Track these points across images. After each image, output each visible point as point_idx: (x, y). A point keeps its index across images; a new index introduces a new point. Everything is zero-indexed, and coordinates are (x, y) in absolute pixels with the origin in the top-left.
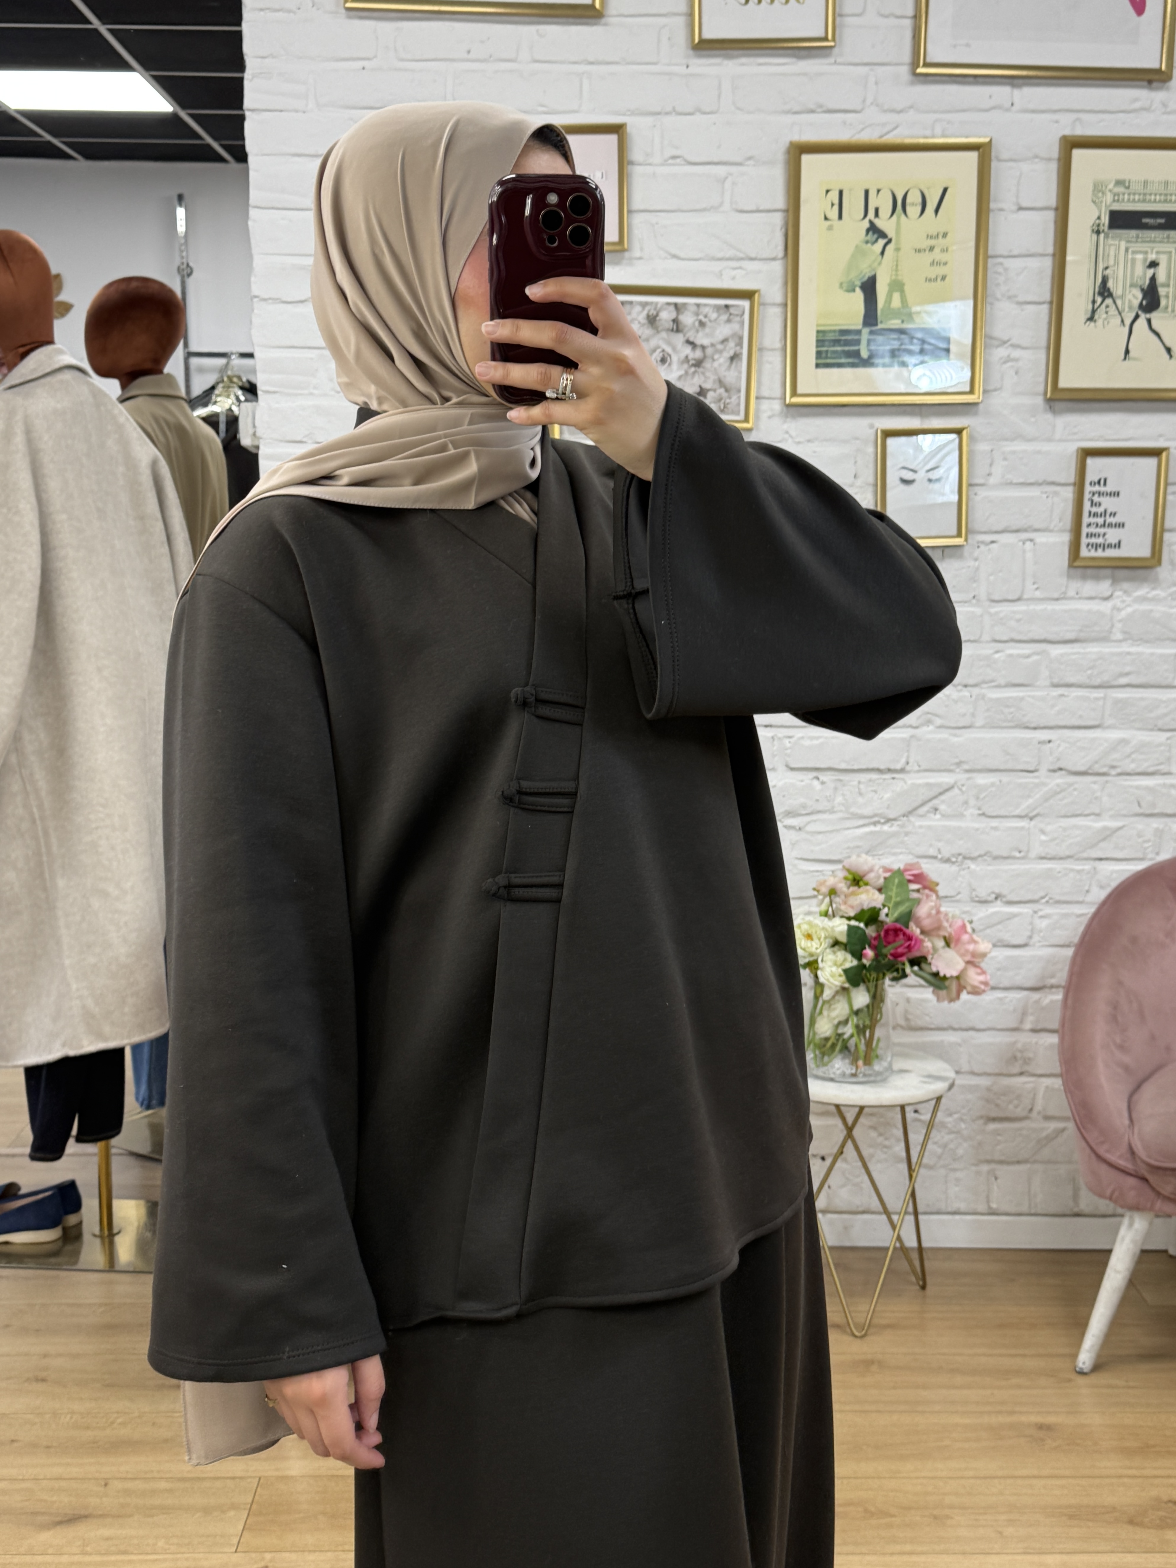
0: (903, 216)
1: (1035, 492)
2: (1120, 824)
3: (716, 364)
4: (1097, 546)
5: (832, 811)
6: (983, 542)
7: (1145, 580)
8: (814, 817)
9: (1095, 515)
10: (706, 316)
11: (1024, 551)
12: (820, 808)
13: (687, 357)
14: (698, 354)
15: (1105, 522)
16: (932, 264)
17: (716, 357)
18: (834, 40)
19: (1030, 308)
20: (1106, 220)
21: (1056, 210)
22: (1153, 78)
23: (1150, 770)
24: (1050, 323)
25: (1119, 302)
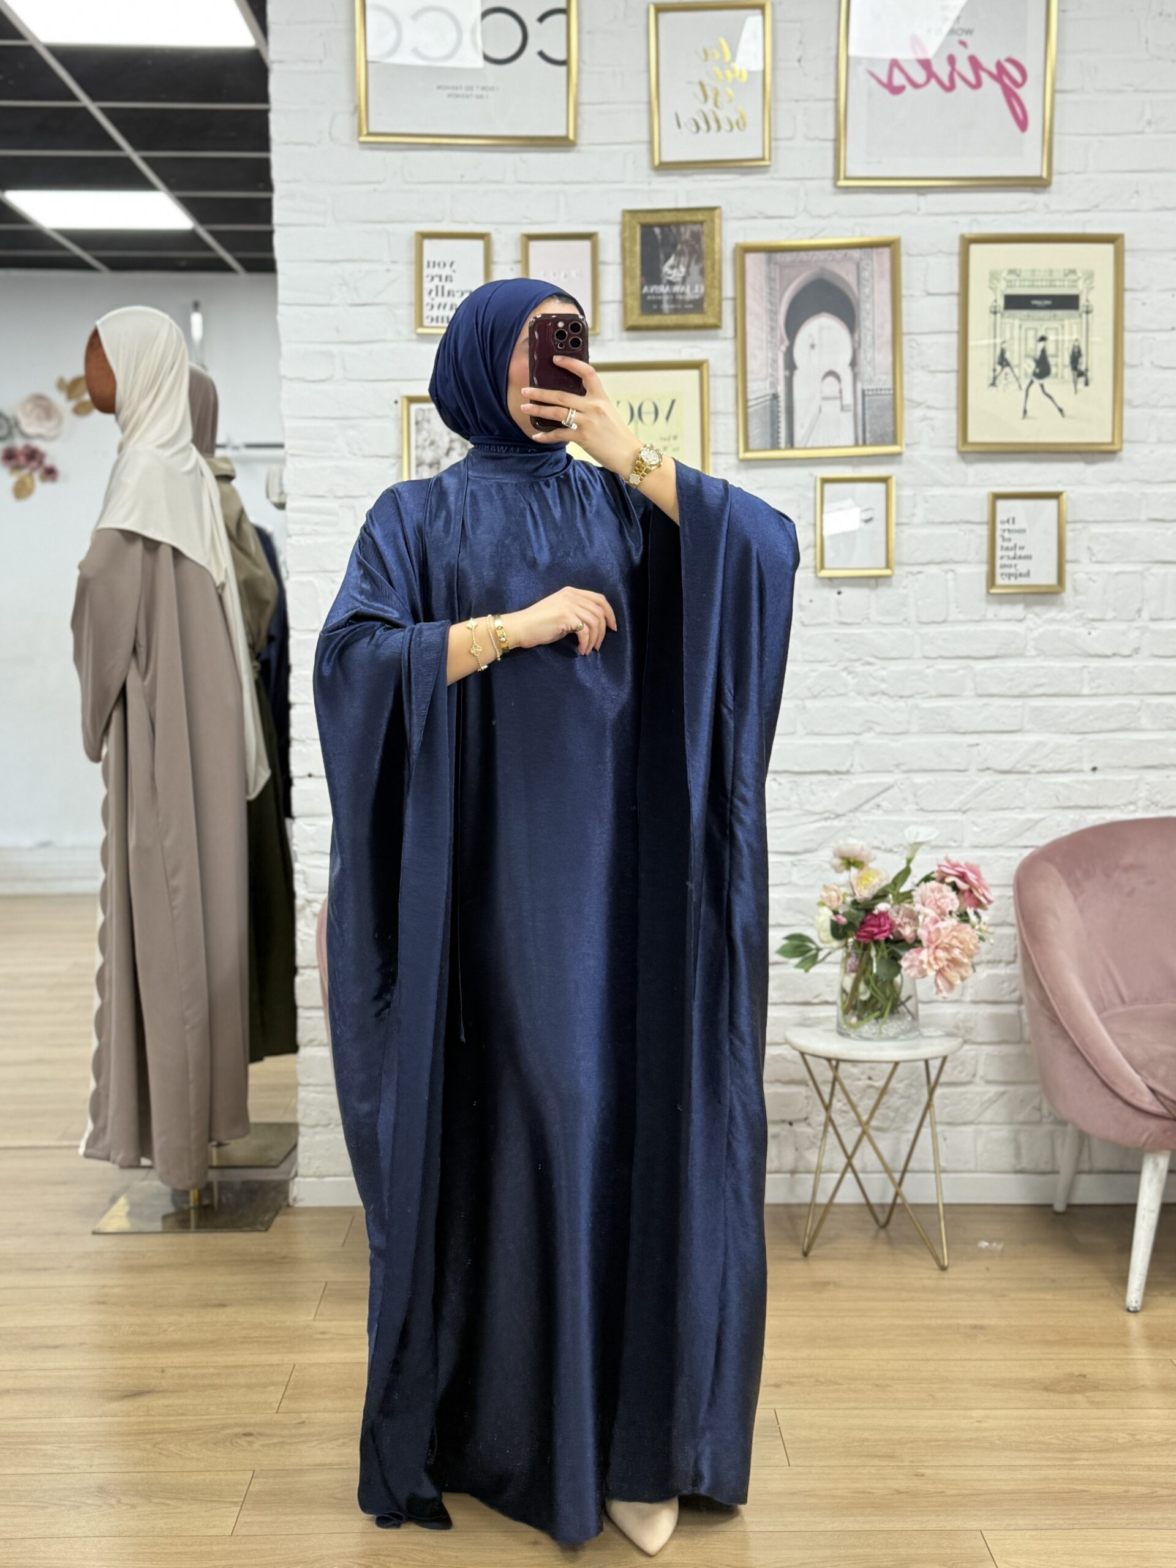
1: (954, 530)
2: (1042, 816)
4: (1009, 576)
5: (788, 809)
6: (911, 573)
7: (1053, 604)
9: (1007, 549)
11: (946, 580)
15: (1015, 554)
18: (770, 159)
19: (940, 376)
20: (1001, 303)
21: (959, 294)
22: (1037, 184)
23: (1066, 768)
24: (958, 388)
25: (1016, 370)
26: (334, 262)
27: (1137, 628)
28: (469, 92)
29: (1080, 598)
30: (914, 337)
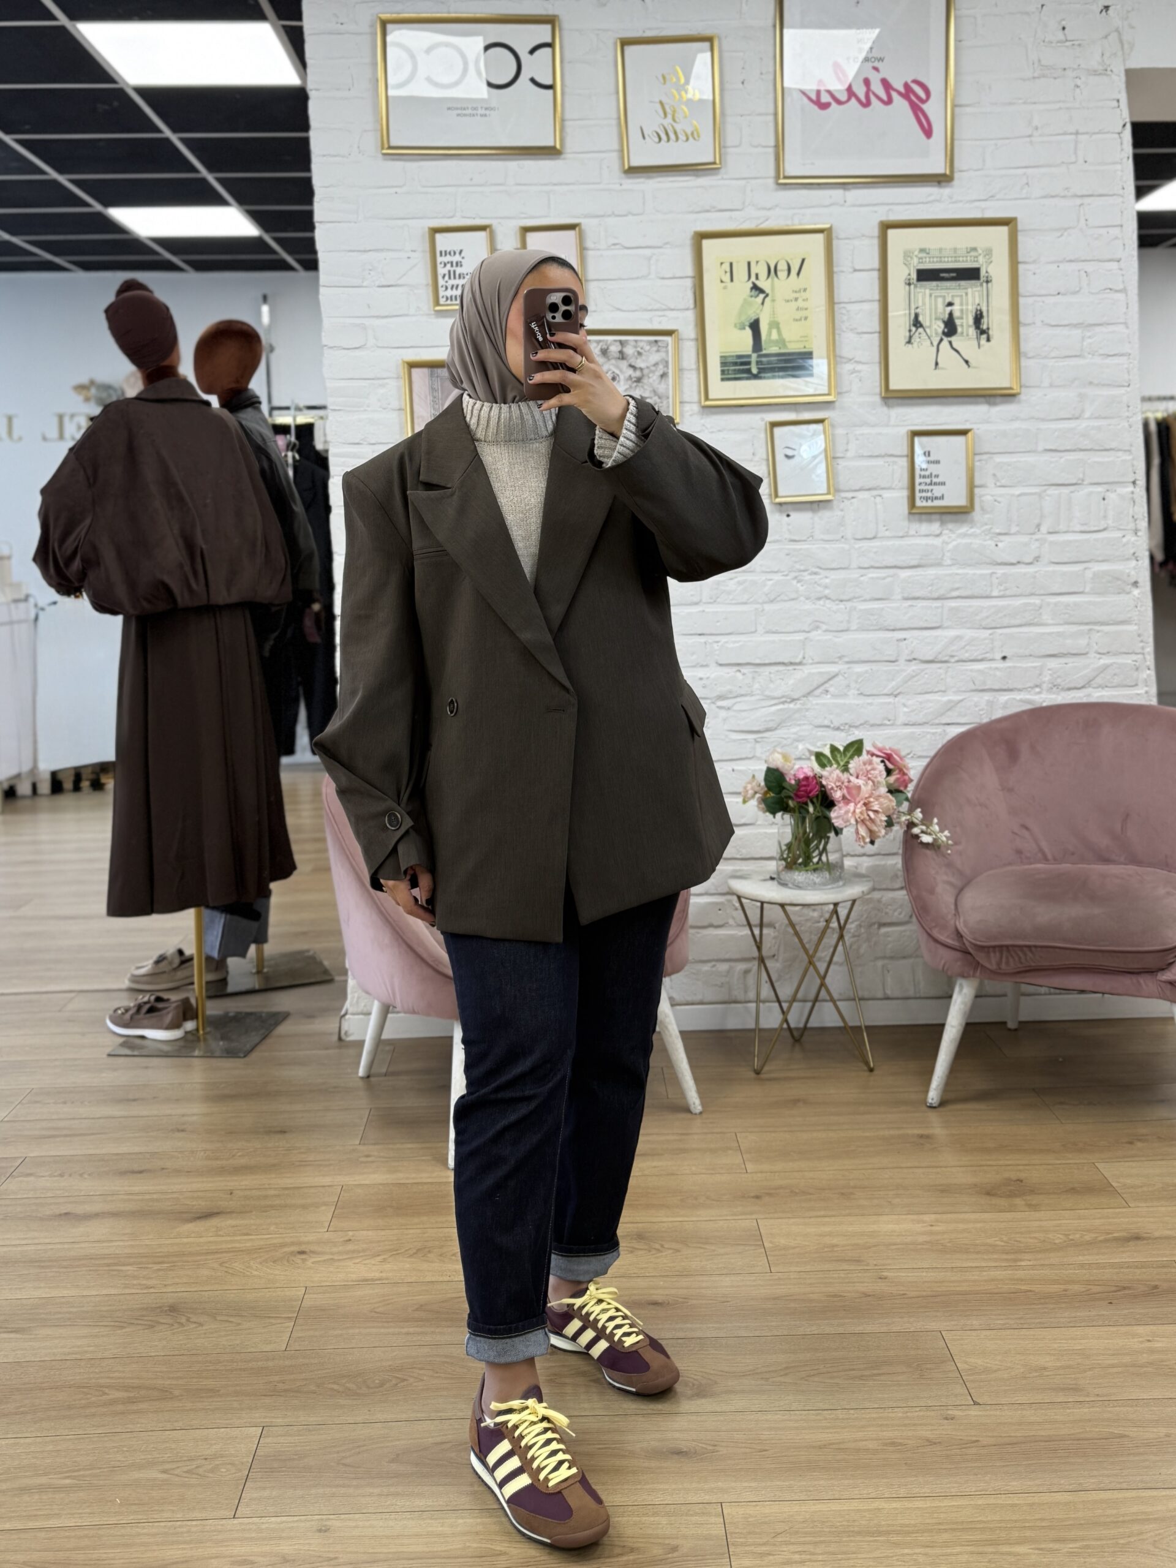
0: (775, 279)
1: (880, 462)
2: (960, 698)
3: (651, 380)
4: (927, 499)
5: (752, 695)
6: (846, 498)
7: (964, 522)
8: (738, 699)
9: (924, 477)
10: (642, 348)
11: (876, 504)
12: (743, 693)
13: (630, 376)
14: (638, 374)
15: (931, 481)
16: (798, 309)
17: (651, 375)
18: (720, 163)
19: (866, 336)
20: (914, 276)
21: (879, 270)
22: (941, 180)
23: (980, 657)
24: (880, 346)
25: (928, 330)
26: (365, 251)
27: (1037, 540)
28: (475, 112)
29: (987, 516)
30: (842, 305)
